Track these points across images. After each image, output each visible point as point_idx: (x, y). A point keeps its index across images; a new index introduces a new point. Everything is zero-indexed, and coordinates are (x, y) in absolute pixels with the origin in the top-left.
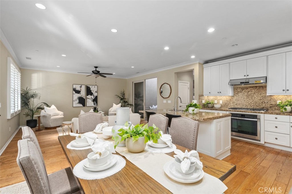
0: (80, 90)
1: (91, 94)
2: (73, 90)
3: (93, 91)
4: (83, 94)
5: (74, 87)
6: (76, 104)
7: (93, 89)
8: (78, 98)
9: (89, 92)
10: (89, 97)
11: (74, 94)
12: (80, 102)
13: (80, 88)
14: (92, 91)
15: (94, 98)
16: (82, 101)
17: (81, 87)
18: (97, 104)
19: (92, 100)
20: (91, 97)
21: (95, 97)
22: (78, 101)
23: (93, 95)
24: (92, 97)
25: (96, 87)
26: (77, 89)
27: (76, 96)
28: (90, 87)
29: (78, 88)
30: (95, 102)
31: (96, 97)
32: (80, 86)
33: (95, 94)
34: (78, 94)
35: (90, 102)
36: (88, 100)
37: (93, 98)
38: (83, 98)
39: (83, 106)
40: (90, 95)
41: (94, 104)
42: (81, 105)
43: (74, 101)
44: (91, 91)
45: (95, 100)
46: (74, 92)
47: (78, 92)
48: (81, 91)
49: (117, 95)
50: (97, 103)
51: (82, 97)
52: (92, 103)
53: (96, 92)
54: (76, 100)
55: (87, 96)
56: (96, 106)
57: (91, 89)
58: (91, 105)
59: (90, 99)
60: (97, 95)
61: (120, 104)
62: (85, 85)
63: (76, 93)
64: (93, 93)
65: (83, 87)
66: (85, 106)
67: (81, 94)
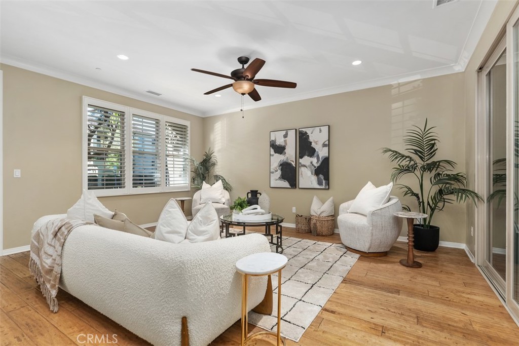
0: (283, 144)
1: (312, 152)
2: (270, 146)
3: (316, 143)
4: (291, 153)
6: (276, 180)
7: (317, 138)
8: (281, 165)
9: (305, 147)
10: (306, 160)
11: (273, 155)
12: (283, 177)
13: (283, 139)
14: (313, 145)
15: (320, 162)
16: (289, 173)
17: (286, 136)
18: (328, 184)
19: (314, 169)
20: (311, 163)
21: (321, 160)
22: (279, 173)
23: (315, 155)
24: (314, 160)
25: (325, 129)
26: (278, 143)
27: (277, 159)
28: (309, 131)
29: (280, 141)
30: (321, 176)
31: (326, 161)
32: (284, 133)
33: (323, 153)
34: (279, 155)
35: (307, 178)
37: (317, 165)
38: (290, 164)
39: (290, 185)
40: (308, 156)
41: (320, 183)
42: (286, 184)
43: (273, 173)
44: (311, 143)
45: (323, 170)
46: (272, 152)
47: (280, 149)
48: (287, 147)
49: (390, 150)
50: (327, 178)
51: (289, 161)
52: (314, 179)
53: (324, 145)
54: (276, 171)
55: (301, 161)
56: (323, 187)
57: (311, 139)
58: (312, 184)
59: (306, 167)
60: (327, 155)
61: (391, 184)
62: (296, 130)
63: (275, 153)
64: (317, 150)
65: (292, 134)
66: (296, 188)
67: (285, 153)
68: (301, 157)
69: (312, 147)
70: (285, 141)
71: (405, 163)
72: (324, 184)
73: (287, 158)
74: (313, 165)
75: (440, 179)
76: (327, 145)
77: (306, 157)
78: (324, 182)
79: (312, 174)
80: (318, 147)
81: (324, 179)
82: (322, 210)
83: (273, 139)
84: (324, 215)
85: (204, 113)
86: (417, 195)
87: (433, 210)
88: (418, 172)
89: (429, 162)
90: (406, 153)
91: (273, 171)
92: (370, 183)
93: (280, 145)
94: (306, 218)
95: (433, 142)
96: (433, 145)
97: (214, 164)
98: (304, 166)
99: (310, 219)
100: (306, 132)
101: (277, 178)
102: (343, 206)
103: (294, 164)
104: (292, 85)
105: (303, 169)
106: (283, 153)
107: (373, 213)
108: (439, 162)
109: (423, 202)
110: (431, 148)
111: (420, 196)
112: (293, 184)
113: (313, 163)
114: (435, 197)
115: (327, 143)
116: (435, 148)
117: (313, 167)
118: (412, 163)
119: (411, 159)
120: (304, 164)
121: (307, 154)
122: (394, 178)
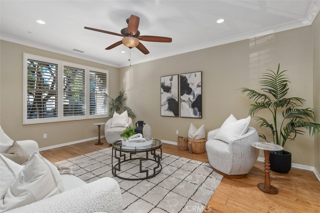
0: (169, 85)
1: (189, 91)
2: (161, 87)
3: (192, 84)
4: (175, 91)
5: (162, 81)
6: (165, 111)
7: (193, 81)
8: (168, 100)
9: (185, 87)
10: (185, 97)
11: (163, 93)
12: (170, 109)
13: (169, 82)
14: (190, 86)
15: (195, 99)
16: (174, 106)
17: (171, 80)
18: (201, 114)
19: (191, 103)
20: (189, 99)
21: (196, 97)
22: (167, 106)
23: (192, 93)
24: (191, 97)
25: (199, 74)
26: (166, 85)
27: (166, 96)
28: (187, 76)
29: (167, 83)
30: (196, 109)
31: (200, 98)
32: (170, 77)
33: (197, 91)
34: (167, 93)
35: (186, 110)
36: (183, 104)
37: (193, 101)
38: (174, 100)
39: (175, 115)
40: (187, 94)
41: (195, 113)
42: (172, 114)
43: (163, 106)
44: (189, 84)
45: (198, 104)
46: (162, 90)
47: (167, 89)
48: (172, 88)
49: (248, 90)
50: (200, 110)
51: (174, 98)
52: (191, 110)
53: (198, 86)
54: (165, 104)
55: (182, 97)
56: (198, 117)
57: (189, 82)
58: (189, 114)
59: (186, 102)
60: (201, 93)
61: (249, 118)
62: (178, 75)
63: (164, 92)
64: (193, 90)
65: (175, 78)
66: (178, 116)
67: (171, 92)
68: (182, 95)
69: (190, 88)
70: (171, 83)
71: (261, 100)
72: (198, 115)
73: (172, 95)
74: (190, 100)
75: (291, 114)
76: (201, 86)
77: (185, 94)
78: (198, 113)
79: (190, 107)
80: (193, 87)
81: (199, 111)
82: (196, 134)
83: (163, 82)
84: (198, 138)
85: (119, 64)
86: (271, 126)
87: (285, 139)
88: (272, 108)
89: (281, 99)
90: (262, 92)
91: (163, 104)
92: (232, 116)
93: (167, 86)
94: (185, 140)
95: (285, 83)
96: (285, 85)
97: (125, 99)
98: (184, 101)
99: (188, 141)
100: (185, 76)
101: (166, 109)
102: (210, 133)
103: (177, 100)
104: (169, 40)
105: (183, 103)
106: (170, 92)
107: (234, 143)
108: (290, 99)
109: (276, 131)
110: (284, 88)
111: (274, 126)
112: (177, 114)
113: (190, 99)
114: (287, 128)
115: (200, 84)
116: (287, 87)
117: (190, 102)
118: (267, 100)
119: (266, 97)
120: (184, 100)
121: (186, 92)
122: (252, 113)
